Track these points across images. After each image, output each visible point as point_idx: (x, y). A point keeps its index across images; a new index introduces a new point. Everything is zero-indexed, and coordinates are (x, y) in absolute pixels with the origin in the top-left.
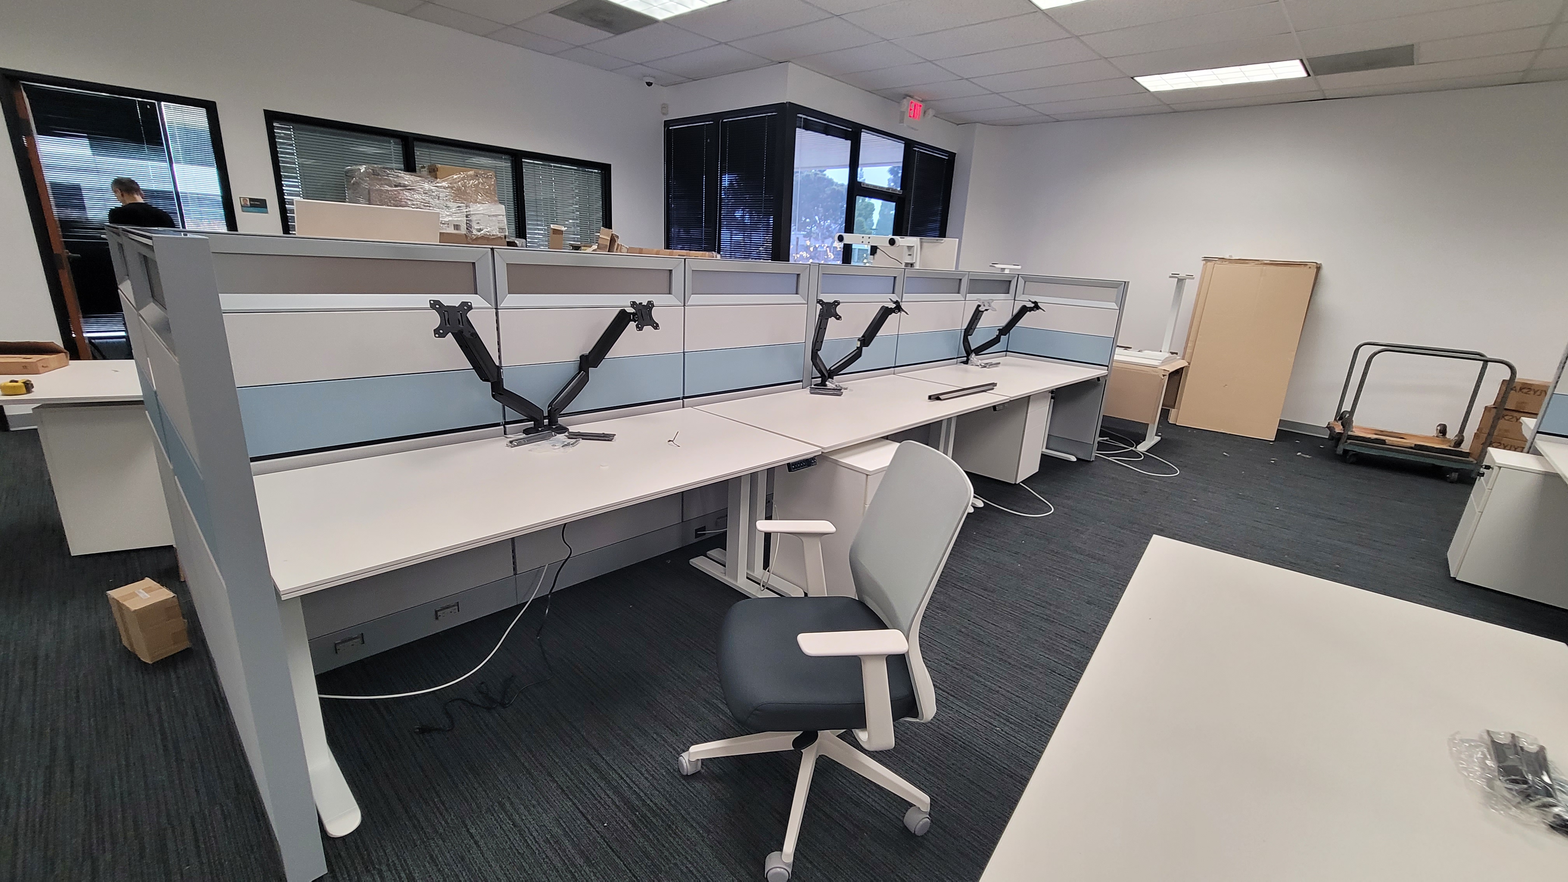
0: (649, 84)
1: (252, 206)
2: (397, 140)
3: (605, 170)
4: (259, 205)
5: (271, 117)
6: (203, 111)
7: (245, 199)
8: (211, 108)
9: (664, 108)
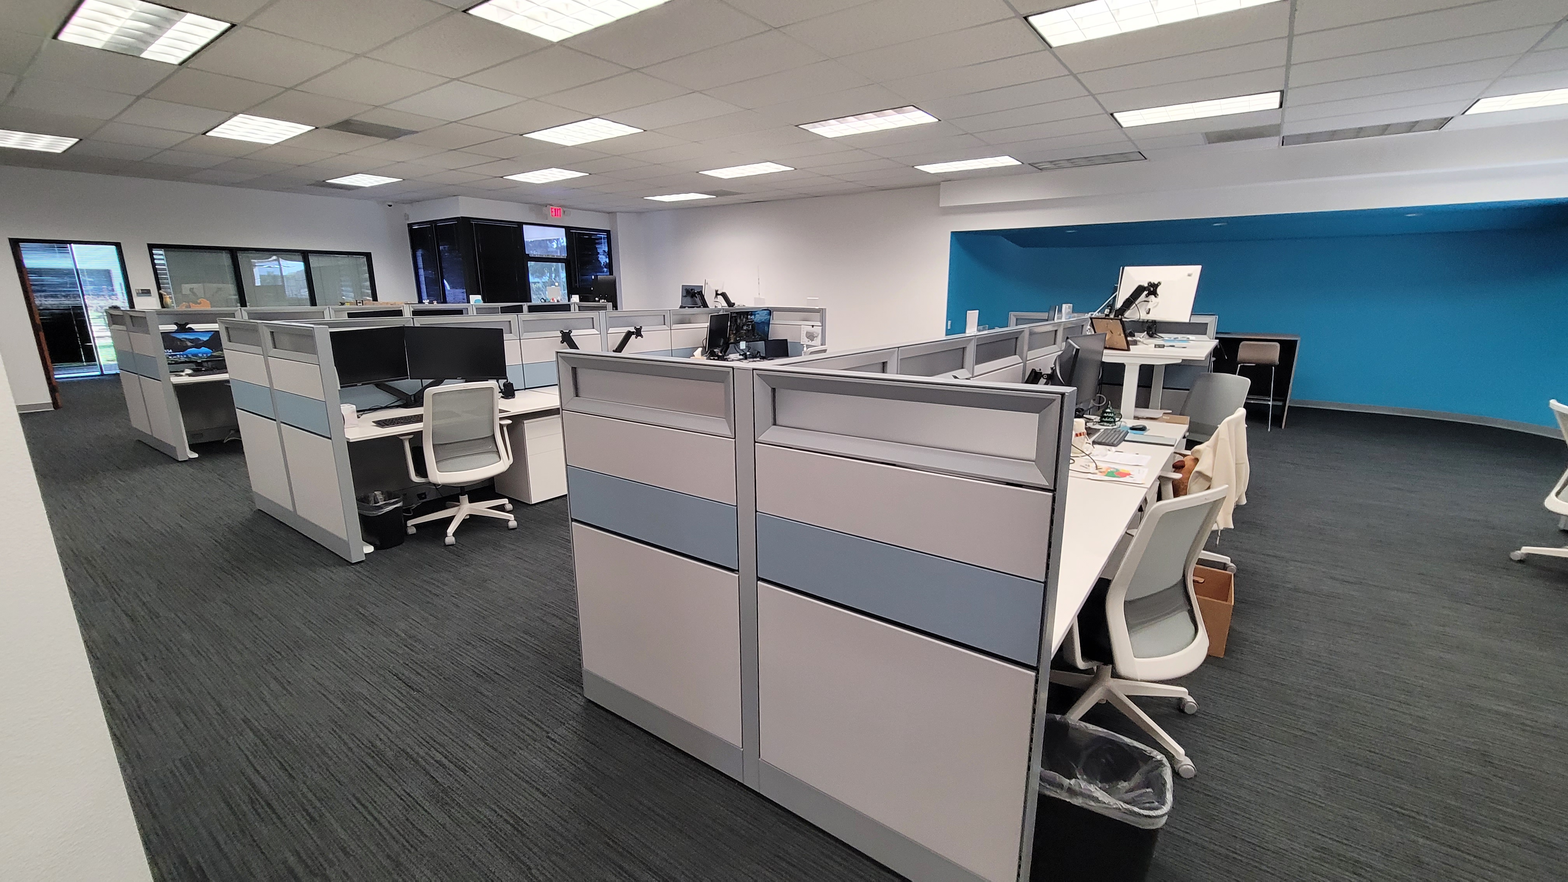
0: (390, 206)
1: (142, 293)
2: (226, 251)
3: (368, 256)
4: (147, 292)
5: (151, 247)
6: (113, 248)
7: (138, 290)
8: (118, 245)
9: (407, 217)
